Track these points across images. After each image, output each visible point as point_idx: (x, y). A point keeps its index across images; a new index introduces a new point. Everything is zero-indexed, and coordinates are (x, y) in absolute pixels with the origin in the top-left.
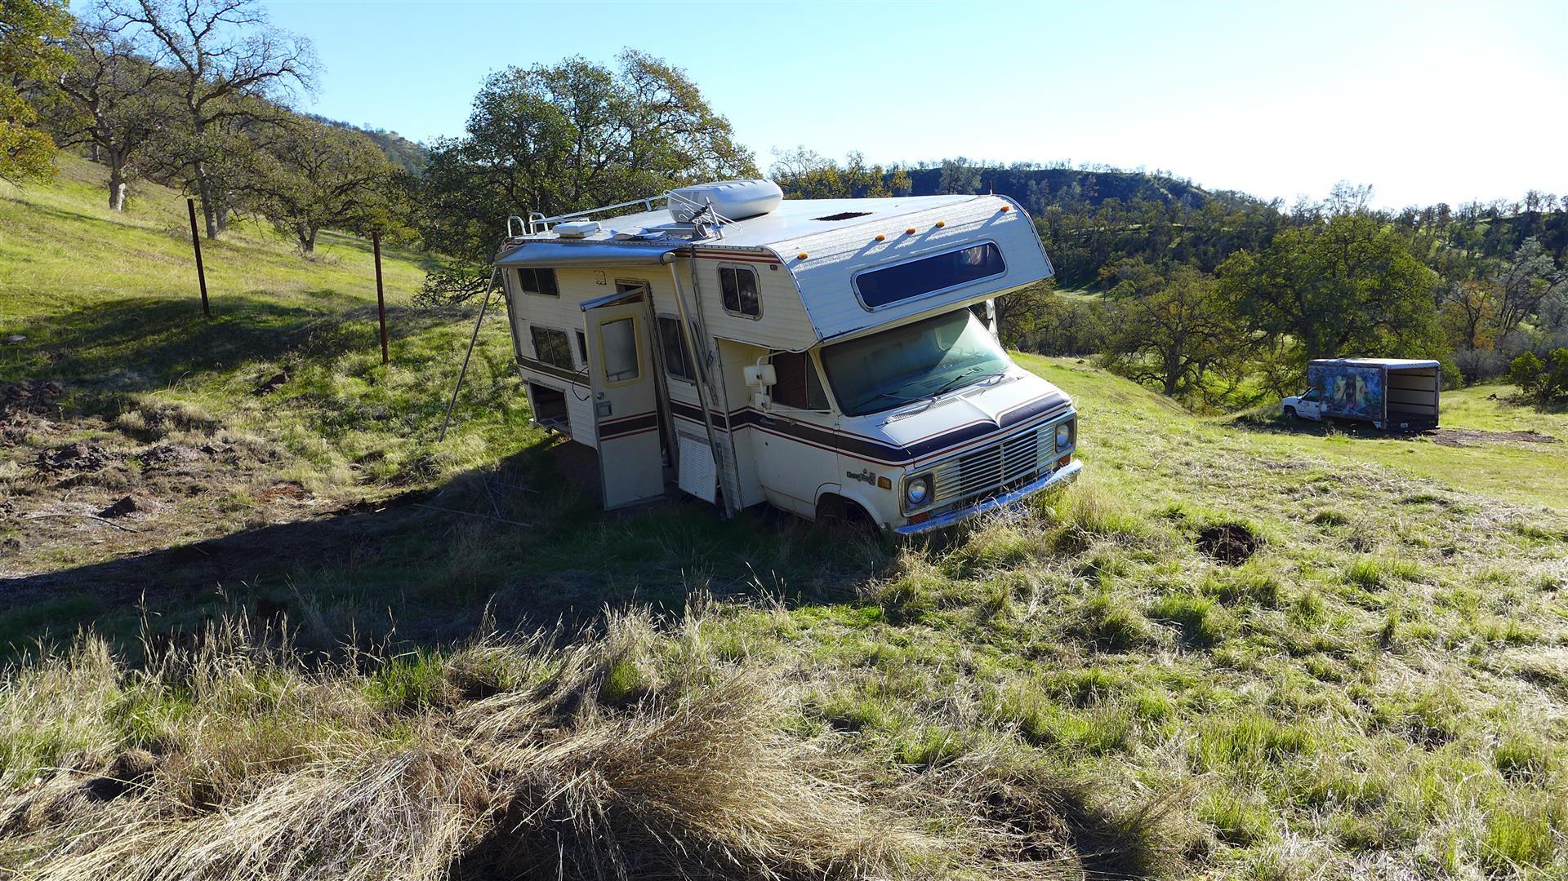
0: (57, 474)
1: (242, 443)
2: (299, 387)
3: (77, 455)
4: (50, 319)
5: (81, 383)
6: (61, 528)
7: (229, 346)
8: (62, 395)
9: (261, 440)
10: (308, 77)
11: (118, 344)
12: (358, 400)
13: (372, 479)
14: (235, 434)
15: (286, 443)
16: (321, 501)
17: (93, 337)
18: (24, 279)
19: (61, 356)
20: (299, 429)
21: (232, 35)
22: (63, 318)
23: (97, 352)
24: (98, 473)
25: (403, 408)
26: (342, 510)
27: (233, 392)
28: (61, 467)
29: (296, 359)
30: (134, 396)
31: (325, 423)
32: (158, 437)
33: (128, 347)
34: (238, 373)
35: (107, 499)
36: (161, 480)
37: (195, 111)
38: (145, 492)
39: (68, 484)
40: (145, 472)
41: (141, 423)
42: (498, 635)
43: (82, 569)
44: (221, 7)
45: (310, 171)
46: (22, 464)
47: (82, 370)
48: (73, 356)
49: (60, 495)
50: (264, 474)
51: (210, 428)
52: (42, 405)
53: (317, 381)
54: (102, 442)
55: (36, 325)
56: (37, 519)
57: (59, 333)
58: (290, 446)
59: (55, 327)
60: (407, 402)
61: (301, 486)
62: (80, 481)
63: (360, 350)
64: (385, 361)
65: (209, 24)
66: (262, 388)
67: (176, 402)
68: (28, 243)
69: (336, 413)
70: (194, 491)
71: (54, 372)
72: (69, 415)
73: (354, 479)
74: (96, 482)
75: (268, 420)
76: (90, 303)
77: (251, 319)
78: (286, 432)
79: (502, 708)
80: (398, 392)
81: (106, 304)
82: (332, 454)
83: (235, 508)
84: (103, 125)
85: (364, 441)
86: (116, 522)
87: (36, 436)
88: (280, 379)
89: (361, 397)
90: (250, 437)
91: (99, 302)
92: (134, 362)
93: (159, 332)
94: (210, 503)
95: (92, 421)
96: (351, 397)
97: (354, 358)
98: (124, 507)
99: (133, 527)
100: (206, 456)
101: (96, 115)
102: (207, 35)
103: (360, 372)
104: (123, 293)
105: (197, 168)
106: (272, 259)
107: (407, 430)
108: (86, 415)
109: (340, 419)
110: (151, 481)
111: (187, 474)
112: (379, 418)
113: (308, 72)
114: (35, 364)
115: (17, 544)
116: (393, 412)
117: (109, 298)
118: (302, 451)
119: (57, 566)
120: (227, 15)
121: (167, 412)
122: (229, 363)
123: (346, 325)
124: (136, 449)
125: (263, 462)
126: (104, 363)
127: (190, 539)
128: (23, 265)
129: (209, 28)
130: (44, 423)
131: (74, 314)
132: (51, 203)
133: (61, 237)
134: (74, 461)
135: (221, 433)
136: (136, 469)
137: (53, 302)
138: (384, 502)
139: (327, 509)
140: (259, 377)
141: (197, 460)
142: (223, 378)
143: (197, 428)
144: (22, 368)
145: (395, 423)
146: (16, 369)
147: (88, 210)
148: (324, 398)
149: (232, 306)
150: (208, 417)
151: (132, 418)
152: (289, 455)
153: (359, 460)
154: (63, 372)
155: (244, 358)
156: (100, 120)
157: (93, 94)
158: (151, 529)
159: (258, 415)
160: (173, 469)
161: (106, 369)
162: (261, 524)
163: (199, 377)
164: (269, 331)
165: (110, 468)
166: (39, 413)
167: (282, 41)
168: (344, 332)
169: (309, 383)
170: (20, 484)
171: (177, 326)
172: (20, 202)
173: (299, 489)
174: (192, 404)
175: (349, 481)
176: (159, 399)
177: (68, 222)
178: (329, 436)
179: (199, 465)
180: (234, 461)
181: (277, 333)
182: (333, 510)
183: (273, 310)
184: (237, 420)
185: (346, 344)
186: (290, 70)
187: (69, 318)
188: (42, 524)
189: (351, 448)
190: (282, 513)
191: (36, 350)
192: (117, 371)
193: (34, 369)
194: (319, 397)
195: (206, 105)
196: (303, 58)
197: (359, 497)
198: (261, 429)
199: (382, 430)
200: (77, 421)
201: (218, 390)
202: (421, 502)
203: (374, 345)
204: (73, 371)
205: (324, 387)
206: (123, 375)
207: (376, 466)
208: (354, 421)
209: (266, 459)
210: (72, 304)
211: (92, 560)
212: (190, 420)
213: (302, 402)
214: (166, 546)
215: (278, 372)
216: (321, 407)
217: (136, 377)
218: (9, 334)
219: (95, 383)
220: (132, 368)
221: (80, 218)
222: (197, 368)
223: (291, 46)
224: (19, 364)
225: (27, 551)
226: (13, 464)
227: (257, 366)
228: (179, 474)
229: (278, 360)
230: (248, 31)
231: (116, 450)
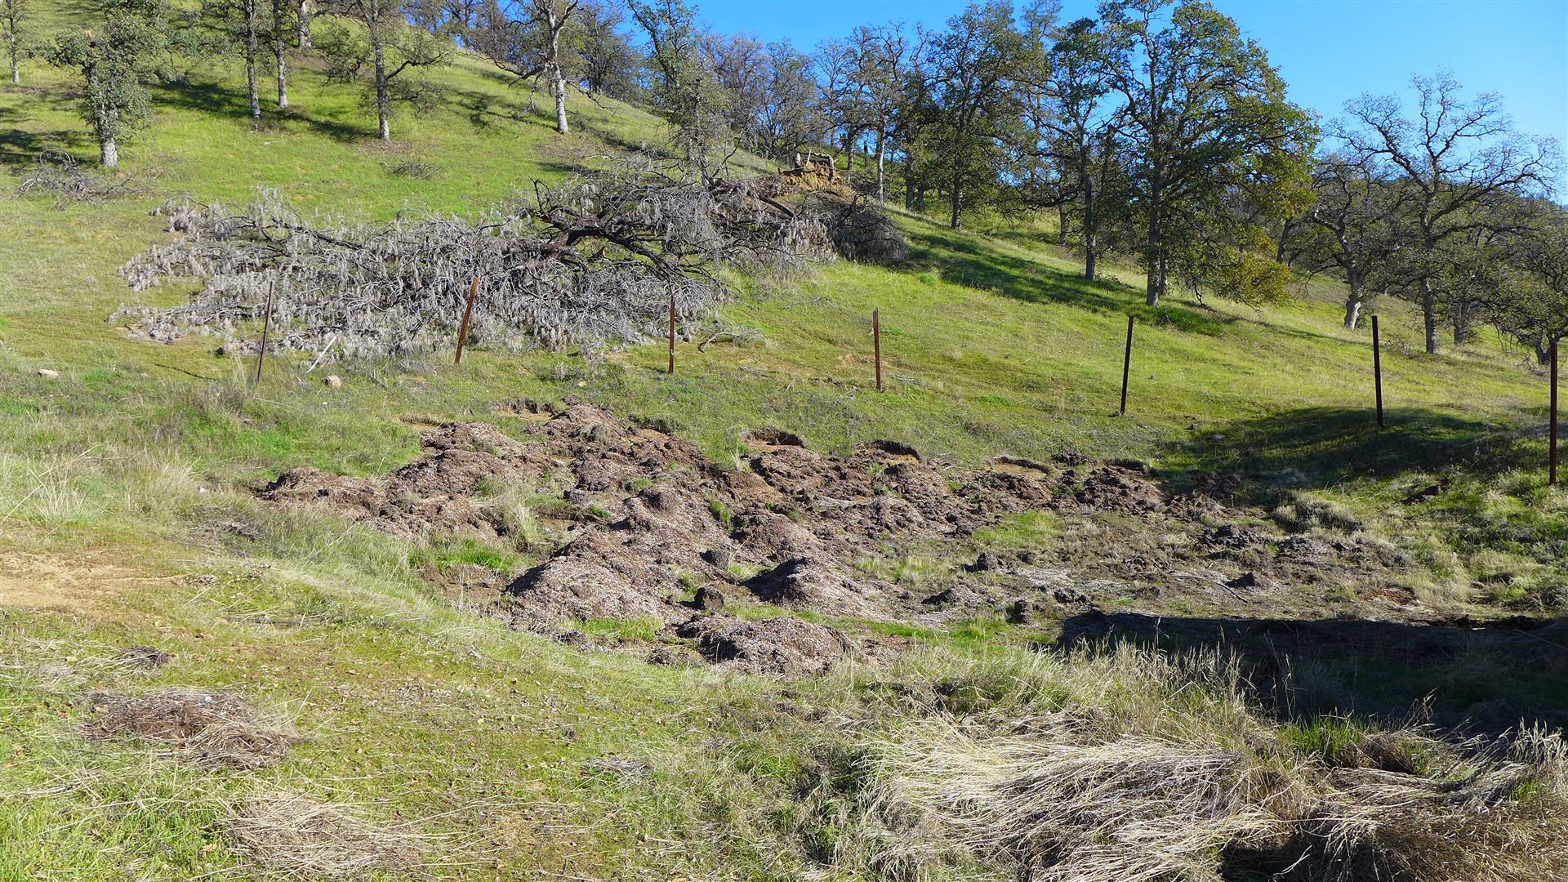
0: (1209, 547)
1: (1370, 545)
2: (1450, 500)
3: (1230, 534)
4: (1247, 423)
5: (1257, 478)
6: (1193, 587)
7: (1393, 455)
8: (1239, 486)
9: (1392, 546)
10: (1552, 179)
11: (1296, 446)
12: (1505, 519)
13: (1490, 600)
14: (1369, 536)
15: (1416, 551)
16: (1421, 610)
17: (1275, 440)
18: (1237, 391)
19: (1247, 454)
20: (1433, 540)
21: (1472, 149)
22: (1258, 422)
23: (1276, 452)
24: (1239, 552)
25: (1554, 533)
26: (1439, 621)
27: (1384, 499)
28: (1214, 543)
29: (1456, 473)
30: (1294, 492)
31: (1462, 537)
32: (1303, 529)
33: (1302, 450)
34: (1394, 482)
35: (1237, 572)
36: (1289, 567)
37: (1427, 229)
38: (1271, 573)
39: (1215, 556)
40: (1278, 559)
41: (1293, 516)
42: (1433, 728)
43: (1194, 620)
44: (1461, 124)
45: (1555, 279)
46: (1190, 535)
47: (1262, 467)
48: (1257, 455)
49: (1205, 564)
50: (1380, 575)
51: (1350, 527)
52: (1220, 493)
53: (1469, 497)
54: (1256, 528)
55: (1235, 426)
56: (1181, 577)
57: (1251, 435)
58: (1419, 556)
59: (1249, 429)
60: (1560, 527)
61: (1412, 593)
62: (1224, 555)
63: (1525, 468)
64: (1552, 481)
65: (1448, 142)
66: (1412, 497)
67: (1325, 502)
68: (1254, 358)
69: (1477, 530)
70: (1311, 579)
71: (1240, 466)
72: (1239, 503)
73: (1470, 596)
74: (1236, 558)
75: (1407, 528)
76: (1282, 410)
77: (1422, 430)
78: (1420, 542)
79: (1394, 783)
80: (1554, 516)
81: (1295, 411)
82: (1457, 569)
83: (1337, 600)
84: (1346, 250)
85: (1494, 560)
86: (1237, 592)
87: (1208, 516)
88: (1432, 491)
89: (1510, 517)
90: (1382, 541)
91: (1289, 409)
92: (1303, 464)
93: (1332, 438)
94: (1318, 591)
95: (1257, 510)
96: (1498, 516)
97: (1518, 476)
98: (1247, 581)
99: (1247, 598)
100: (1334, 552)
101: (1341, 241)
102: (1446, 153)
103: (1521, 491)
104: (1314, 402)
105: (1424, 284)
106: (1491, 373)
107: (1550, 556)
108: (1253, 504)
109: (1479, 535)
110: (1279, 565)
111: (1311, 564)
112: (1522, 540)
113: (1552, 174)
114: (1227, 458)
115: (1158, 593)
116: (1540, 535)
117: (1299, 407)
118: (1430, 563)
119: (1177, 614)
120: (1469, 130)
121: (1317, 510)
122: (1387, 472)
123: (1520, 441)
124: (1280, 536)
125: (1386, 565)
126: (1279, 463)
127: (1288, 617)
128: (1242, 377)
129: (1448, 146)
130: (1218, 507)
131: (1268, 419)
132: (1290, 324)
133: (1284, 353)
134: (1226, 539)
135: (1357, 534)
136: (1272, 553)
137: (1254, 408)
138: (1487, 623)
139: (1425, 617)
140: (1413, 487)
141: (1325, 554)
142: (1380, 484)
143: (1338, 527)
144: (1216, 461)
145: (1539, 547)
146: (1212, 462)
147: (1318, 328)
148: (1470, 512)
149: (1405, 418)
150: (1352, 518)
151: (1286, 511)
152: (1414, 563)
153: (1483, 579)
154: (1246, 467)
155: (1405, 468)
156: (1344, 246)
157: (1341, 224)
158: (1260, 603)
159: (1398, 522)
160: (1300, 558)
161: (1281, 467)
162: (1352, 617)
163: (1359, 481)
164: (1438, 443)
165: (1249, 550)
166: (1217, 498)
167: (1524, 146)
168: (1515, 448)
169: (1461, 497)
170: (1180, 551)
171: (1349, 434)
172: (1261, 323)
173: (1408, 594)
174: (1339, 506)
175: (1464, 597)
176: (1311, 498)
177: (1297, 340)
178: (1463, 550)
179: (1326, 559)
180: (1356, 560)
181: (1444, 446)
182: (1431, 619)
183: (1448, 422)
184: (1376, 524)
185: (1515, 461)
186: (1531, 175)
187: (1262, 423)
188: (1182, 582)
189: (1481, 566)
190: (1375, 611)
191: (1232, 447)
192: (1289, 470)
193: (1225, 463)
194: (1466, 512)
195: (1438, 222)
196: (1547, 160)
197: (1465, 613)
198: (1396, 535)
199: (1521, 553)
200: (1243, 508)
201: (1371, 495)
202: (1527, 629)
203: (1543, 465)
204: (1253, 467)
205: (1476, 502)
206: (1292, 474)
207: (1498, 587)
208: (1494, 539)
209: (1390, 563)
210: (1268, 410)
211: (1204, 615)
212: (1334, 518)
213: (1447, 515)
214: (1263, 618)
215: (1434, 483)
216: (1464, 522)
217: (1302, 476)
218: (1213, 433)
219: (1266, 478)
220: (1301, 469)
221: (1310, 336)
222: (1357, 472)
223: (1534, 150)
224: (1216, 457)
225: (1162, 599)
226: (1184, 535)
227: (1415, 476)
228: (1305, 563)
229: (1437, 472)
230: (1489, 142)
231: (1264, 535)
